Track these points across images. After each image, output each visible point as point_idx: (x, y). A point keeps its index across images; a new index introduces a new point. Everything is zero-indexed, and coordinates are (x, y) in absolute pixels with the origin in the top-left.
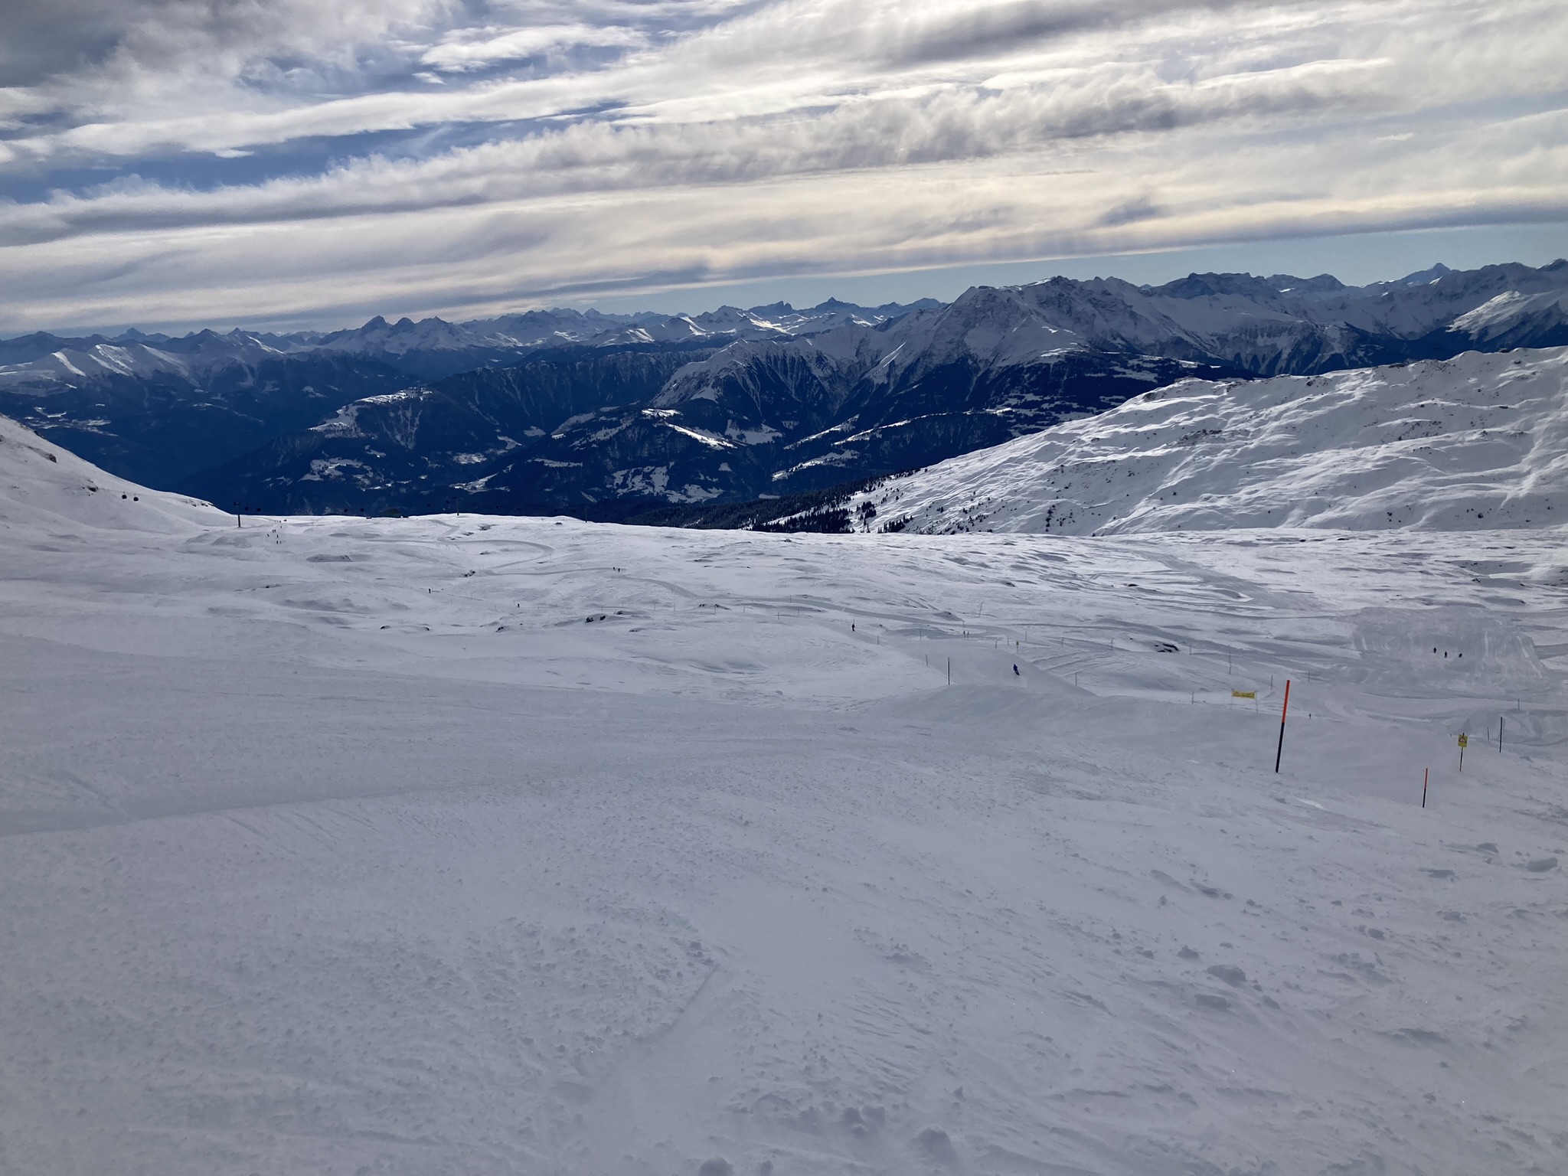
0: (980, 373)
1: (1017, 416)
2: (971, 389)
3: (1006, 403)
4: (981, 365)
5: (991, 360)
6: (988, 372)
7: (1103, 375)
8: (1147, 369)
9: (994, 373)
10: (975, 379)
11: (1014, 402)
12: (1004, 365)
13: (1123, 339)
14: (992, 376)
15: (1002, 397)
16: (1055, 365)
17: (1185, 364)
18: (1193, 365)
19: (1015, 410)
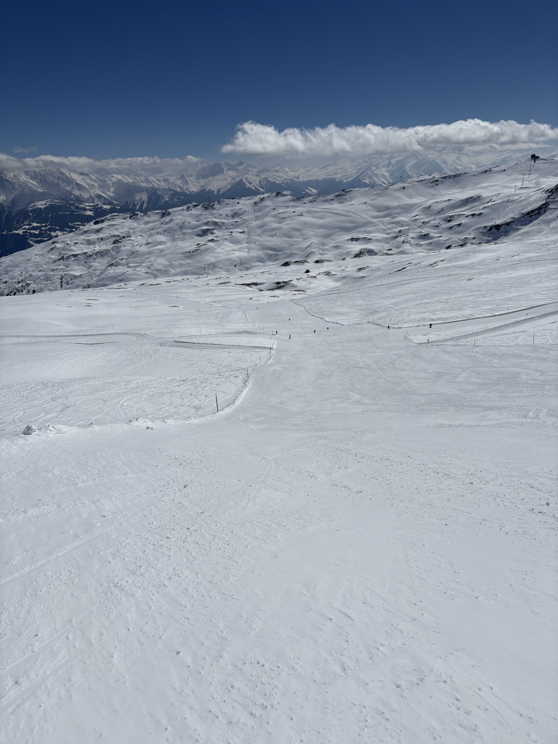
0: (6, 213)
1: (31, 234)
2: (3, 221)
3: (23, 227)
4: (6, 209)
5: (11, 206)
6: (10, 212)
7: (69, 213)
8: (88, 209)
9: (14, 213)
10: (4, 216)
12: (18, 208)
13: (74, 195)
15: (20, 225)
16: (44, 208)
17: (105, 207)
18: (108, 207)
19: (29, 231)
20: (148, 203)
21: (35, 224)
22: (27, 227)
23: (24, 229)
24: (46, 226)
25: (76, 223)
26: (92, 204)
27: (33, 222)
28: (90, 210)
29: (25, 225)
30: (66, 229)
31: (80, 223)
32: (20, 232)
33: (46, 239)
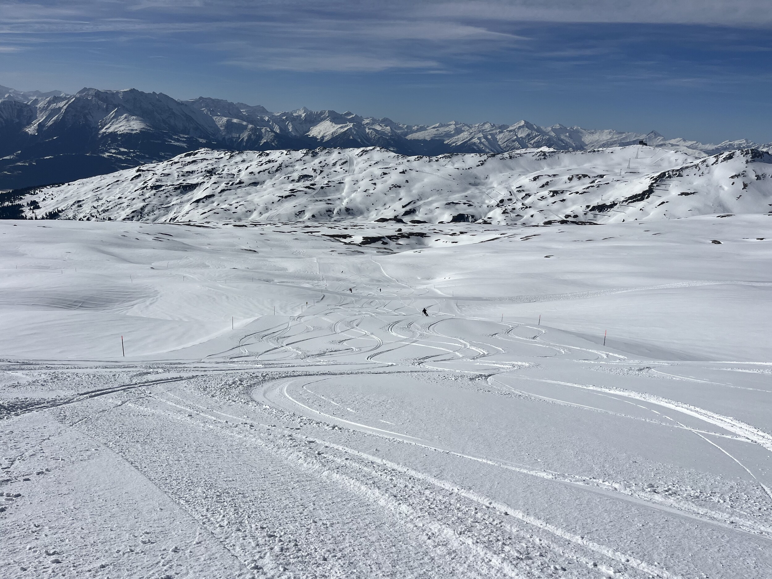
0: (93, 134)
1: (116, 158)
3: (109, 151)
7: (160, 142)
8: (182, 141)
9: (102, 134)
13: (169, 125)
15: (107, 148)
16: (134, 134)
17: (201, 140)
18: (204, 141)
19: (114, 155)
21: (122, 150)
22: (113, 151)
23: (111, 153)
24: (134, 152)
25: (165, 153)
26: (187, 136)
27: (122, 147)
28: (184, 142)
29: (112, 149)
30: (155, 158)
31: (171, 154)
32: (105, 156)
33: (131, 166)
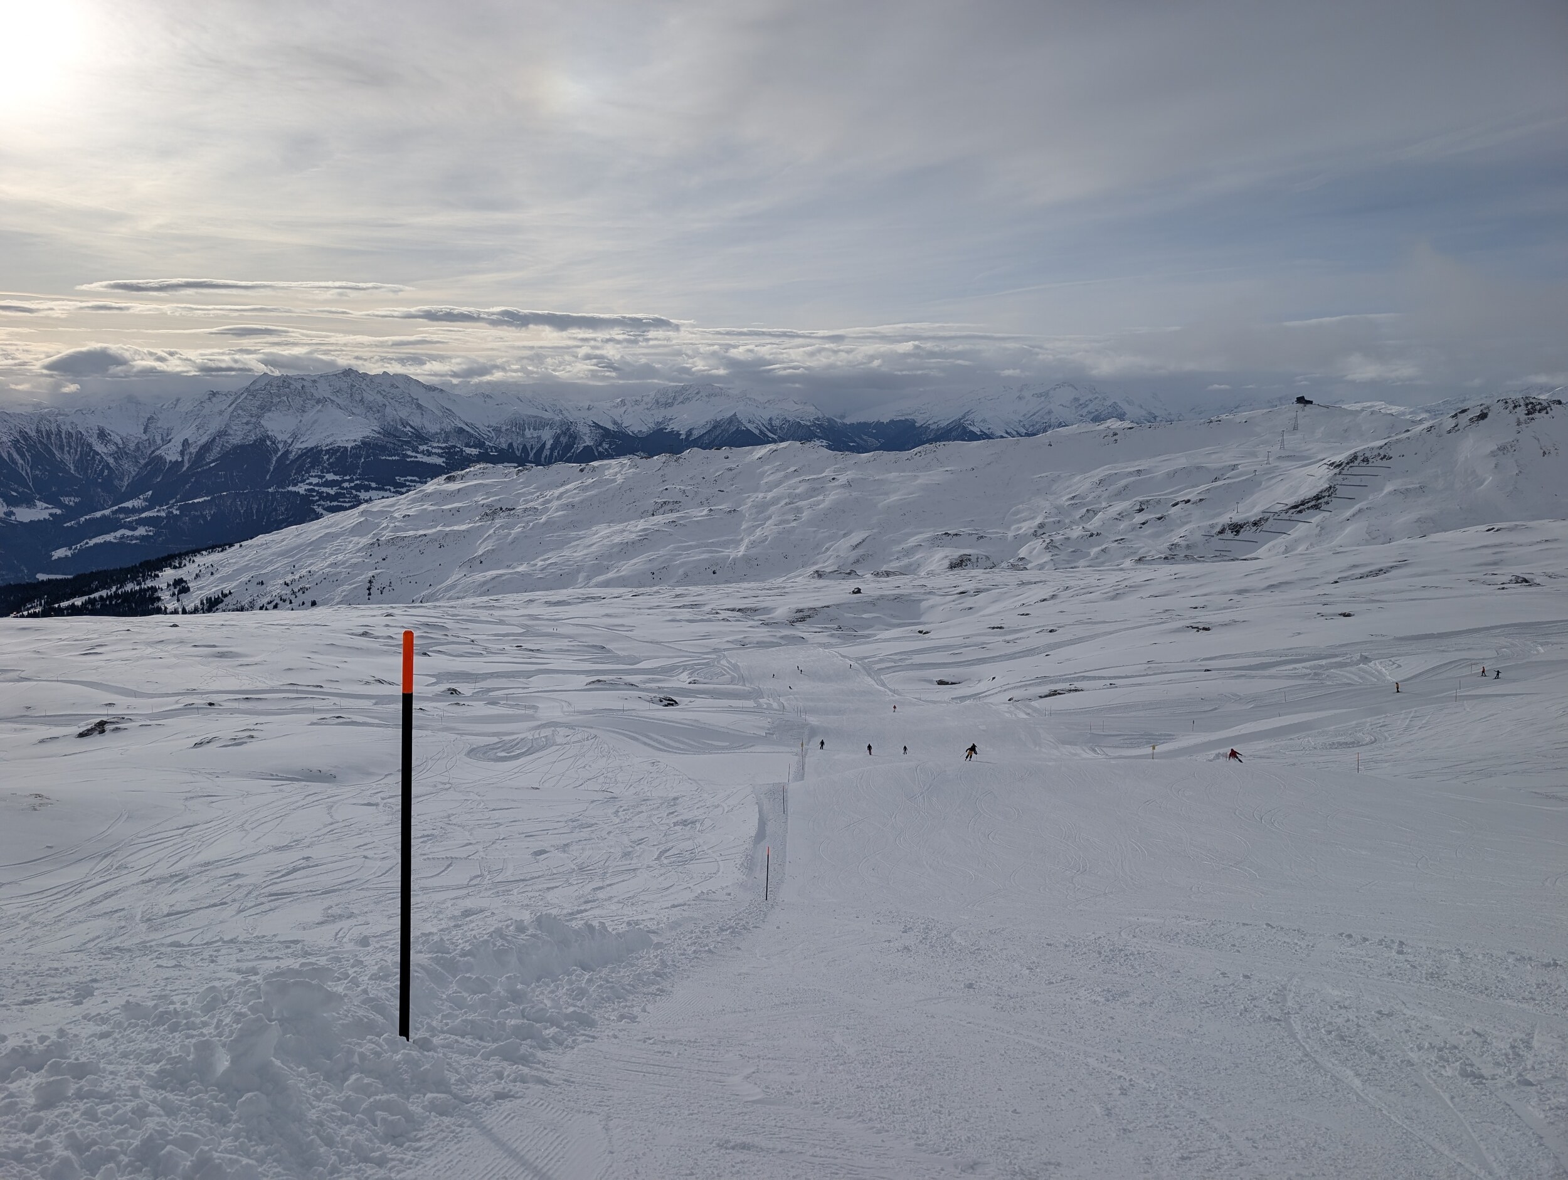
0: (280, 454)
1: (320, 494)
2: (272, 469)
3: (308, 481)
4: (280, 446)
5: (289, 441)
6: (287, 453)
7: (397, 458)
8: (435, 454)
9: (294, 453)
10: (275, 459)
11: (315, 481)
12: (303, 446)
13: (411, 427)
14: (291, 457)
15: (303, 476)
16: (352, 448)
17: (468, 450)
18: (474, 451)
19: (316, 488)
20: (552, 449)
21: (330, 477)
23: (310, 484)
24: (350, 481)
25: (409, 478)
26: (444, 445)
27: (327, 473)
28: (440, 456)
29: (312, 476)
30: (388, 487)
31: (417, 479)
32: (300, 490)
33: (347, 505)
